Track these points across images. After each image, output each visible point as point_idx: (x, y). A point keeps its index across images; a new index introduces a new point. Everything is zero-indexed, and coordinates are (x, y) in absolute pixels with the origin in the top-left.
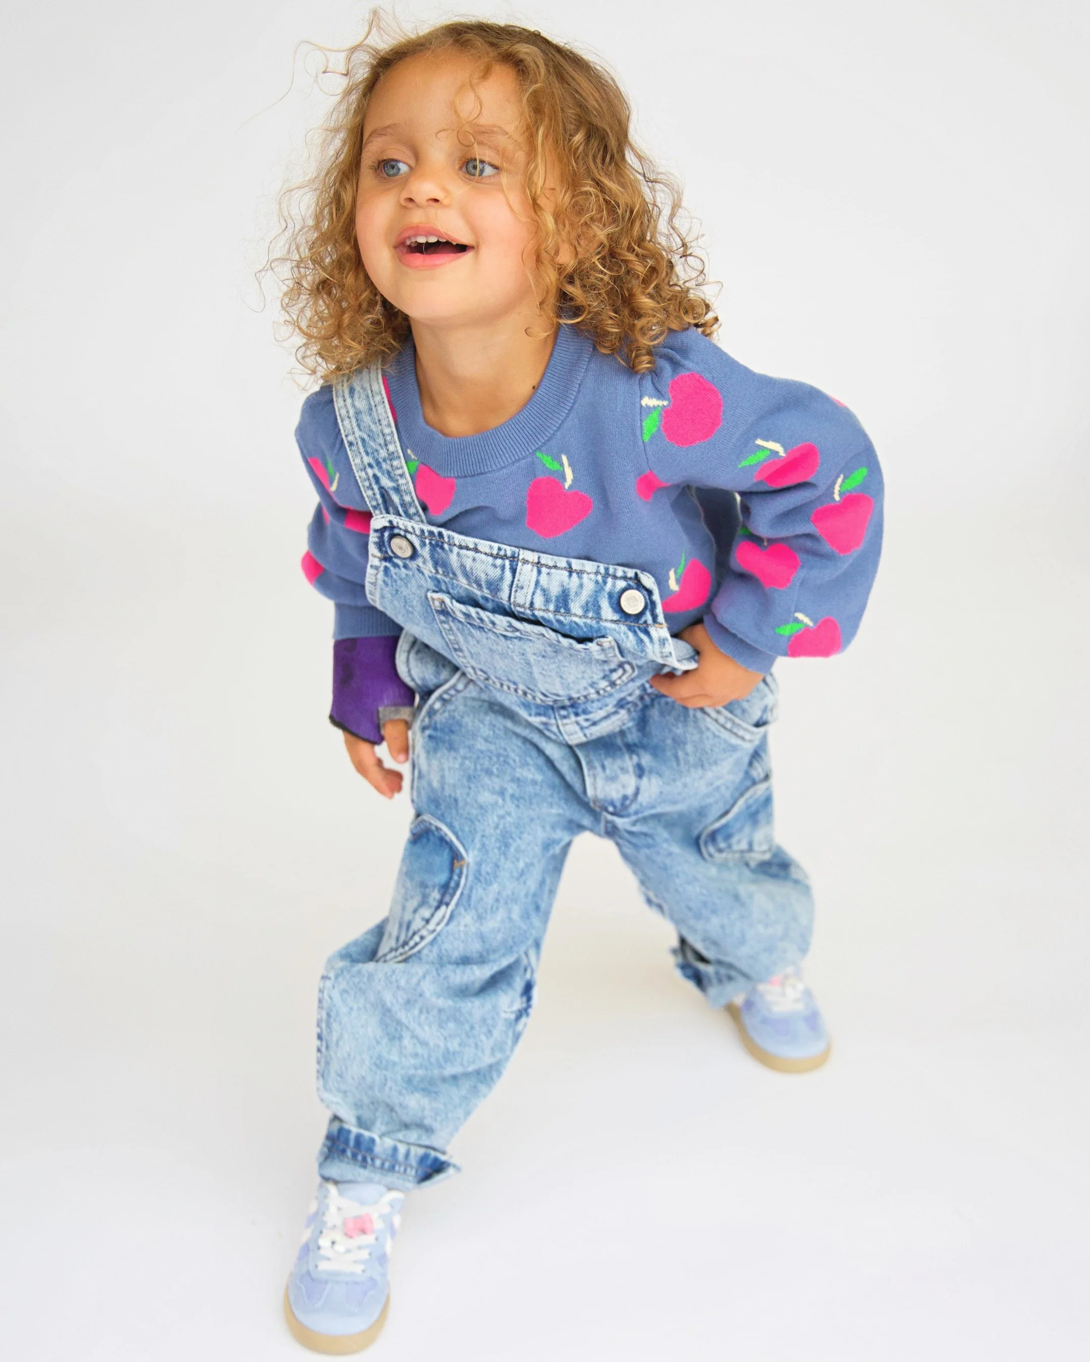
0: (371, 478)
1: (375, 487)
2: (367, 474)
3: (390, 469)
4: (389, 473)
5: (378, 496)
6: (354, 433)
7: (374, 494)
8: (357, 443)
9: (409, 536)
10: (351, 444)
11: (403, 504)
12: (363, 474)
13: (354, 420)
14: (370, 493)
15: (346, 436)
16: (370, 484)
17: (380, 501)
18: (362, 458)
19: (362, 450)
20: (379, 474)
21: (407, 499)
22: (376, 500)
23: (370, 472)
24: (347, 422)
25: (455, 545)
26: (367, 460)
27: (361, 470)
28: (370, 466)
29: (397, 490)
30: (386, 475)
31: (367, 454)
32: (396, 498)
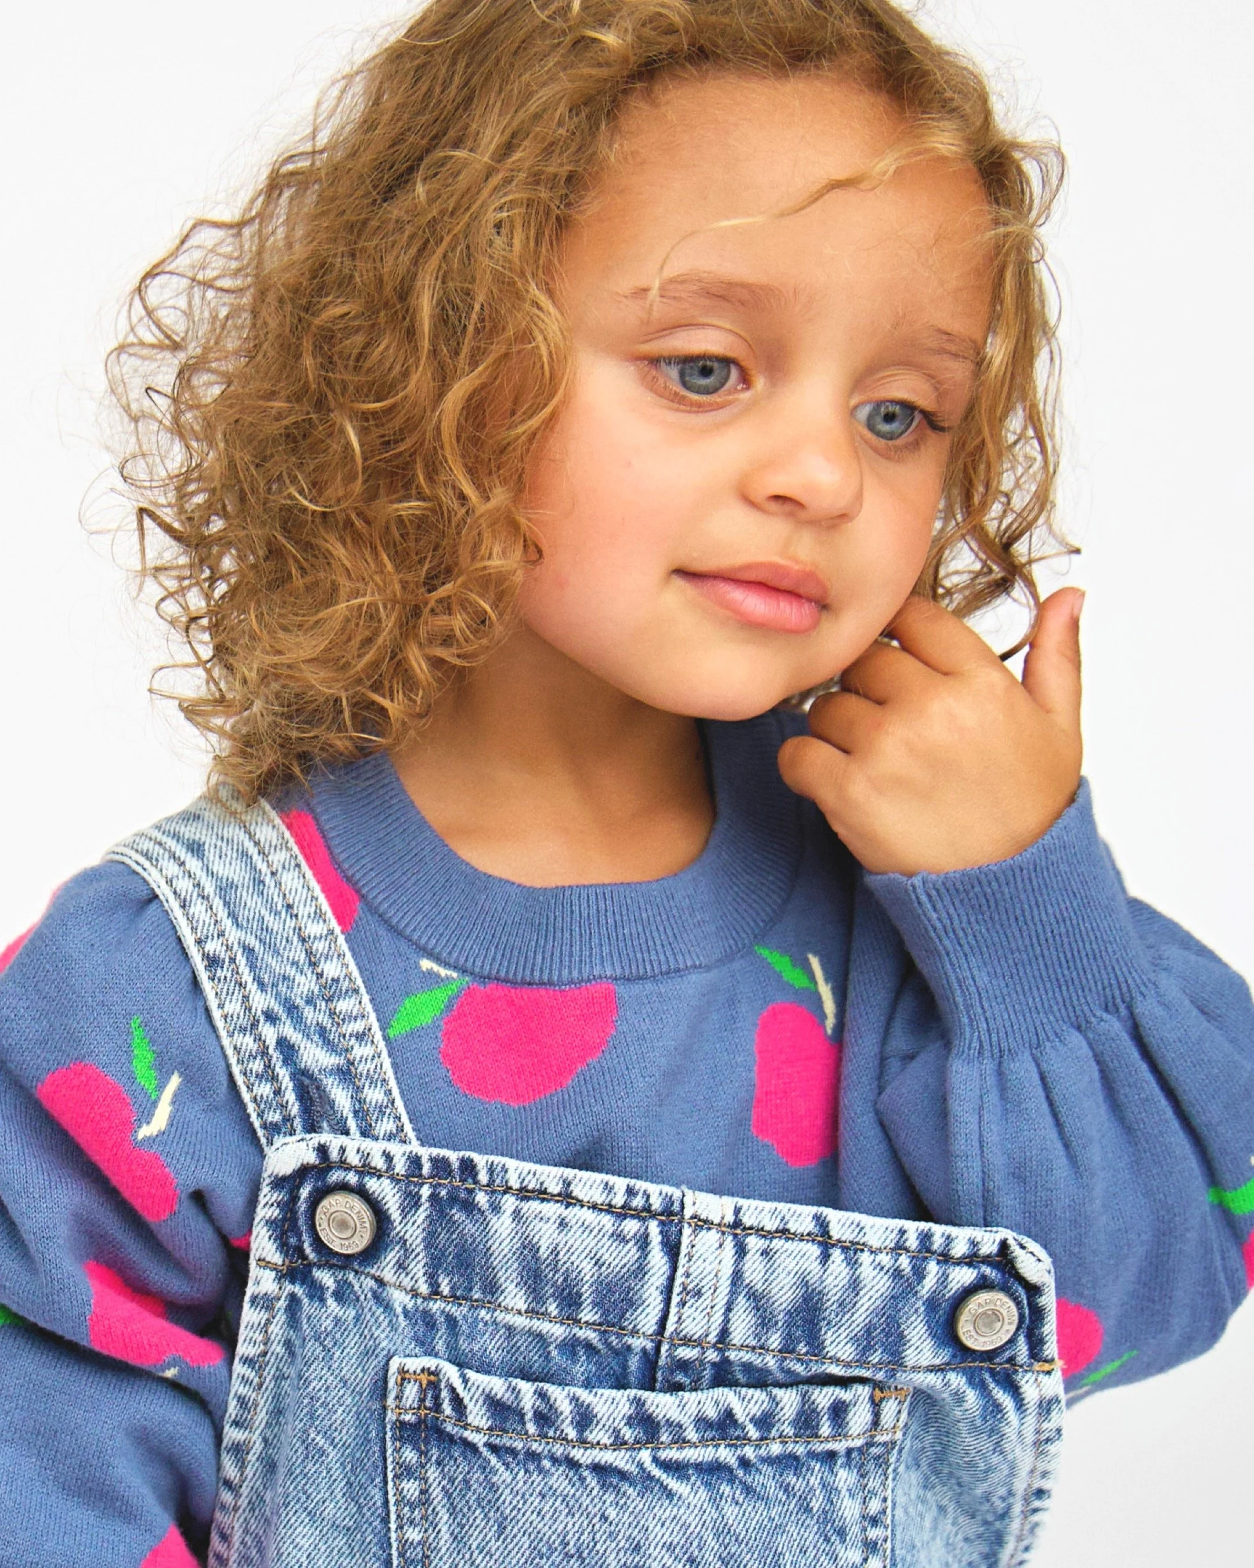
0: (271, 1051)
1: (283, 1074)
2: (259, 1038)
3: (327, 1023)
4: (322, 1031)
5: (290, 1096)
6: (221, 934)
7: (278, 1092)
8: (233, 960)
9: (372, 1184)
10: (213, 962)
11: (360, 1112)
12: (248, 1042)
13: (218, 903)
14: (265, 1090)
15: (199, 942)
16: (268, 1066)
17: (295, 1109)
18: (246, 998)
19: (247, 977)
20: (295, 1037)
21: (374, 1095)
22: (283, 1106)
23: (270, 1034)
24: (198, 908)
25: (508, 1190)
26: (260, 1001)
27: (243, 1030)
28: (271, 1017)
29: (346, 1074)
30: (316, 1038)
31: (261, 985)
32: (341, 1097)
